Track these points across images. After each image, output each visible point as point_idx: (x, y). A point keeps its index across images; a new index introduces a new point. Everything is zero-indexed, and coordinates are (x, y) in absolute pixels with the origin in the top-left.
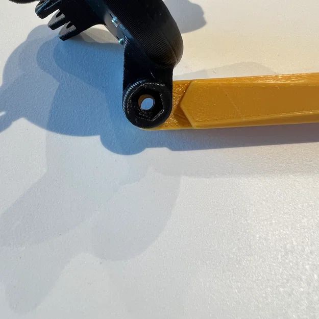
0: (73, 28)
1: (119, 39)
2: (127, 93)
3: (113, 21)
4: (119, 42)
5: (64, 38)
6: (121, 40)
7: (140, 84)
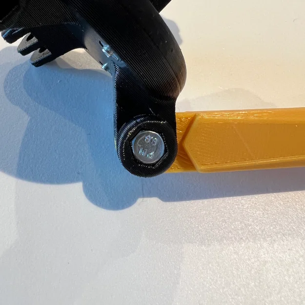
0: (47, 53)
1: (102, 64)
2: (122, 135)
3: (103, 50)
4: (103, 67)
5: (38, 64)
6: (105, 65)
7: (137, 123)
